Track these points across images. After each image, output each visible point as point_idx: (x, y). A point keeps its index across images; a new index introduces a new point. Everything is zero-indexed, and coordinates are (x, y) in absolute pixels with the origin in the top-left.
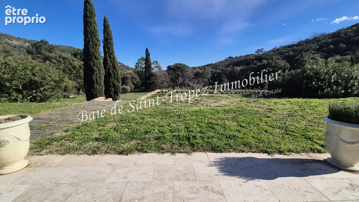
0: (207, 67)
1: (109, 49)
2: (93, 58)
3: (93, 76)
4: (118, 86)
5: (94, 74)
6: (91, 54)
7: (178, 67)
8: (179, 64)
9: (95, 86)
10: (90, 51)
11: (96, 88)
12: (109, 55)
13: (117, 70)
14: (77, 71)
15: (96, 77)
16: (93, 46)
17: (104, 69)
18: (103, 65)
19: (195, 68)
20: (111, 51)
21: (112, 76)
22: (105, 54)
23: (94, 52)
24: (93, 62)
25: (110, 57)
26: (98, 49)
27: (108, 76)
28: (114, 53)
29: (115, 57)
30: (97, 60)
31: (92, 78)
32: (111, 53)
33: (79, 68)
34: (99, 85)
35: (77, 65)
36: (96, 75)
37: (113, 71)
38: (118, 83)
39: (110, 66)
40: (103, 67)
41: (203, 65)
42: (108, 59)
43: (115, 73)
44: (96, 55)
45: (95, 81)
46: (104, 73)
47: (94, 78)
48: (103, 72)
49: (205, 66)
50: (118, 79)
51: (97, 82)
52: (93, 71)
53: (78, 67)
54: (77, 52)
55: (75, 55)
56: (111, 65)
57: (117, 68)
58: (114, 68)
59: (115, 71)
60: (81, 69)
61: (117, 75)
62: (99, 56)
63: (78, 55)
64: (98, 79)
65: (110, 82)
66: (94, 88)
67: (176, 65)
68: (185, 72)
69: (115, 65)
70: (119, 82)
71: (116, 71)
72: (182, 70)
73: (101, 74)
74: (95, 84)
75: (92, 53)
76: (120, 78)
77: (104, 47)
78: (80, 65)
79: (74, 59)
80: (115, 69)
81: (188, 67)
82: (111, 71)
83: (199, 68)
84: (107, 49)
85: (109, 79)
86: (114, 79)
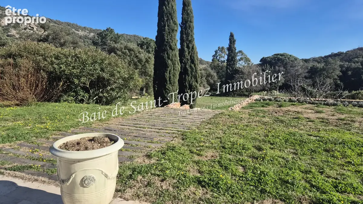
0: (330, 59)
1: (188, 35)
2: (168, 48)
3: (166, 73)
4: (196, 87)
5: (167, 70)
6: (165, 43)
7: (279, 59)
8: (281, 55)
9: (167, 87)
10: (165, 39)
11: (168, 89)
12: (187, 43)
13: (197, 65)
14: (143, 66)
15: (170, 74)
16: (169, 32)
17: (179, 63)
18: (179, 58)
19: (306, 61)
20: (190, 38)
21: (189, 72)
22: (182, 44)
23: (169, 40)
24: (167, 54)
25: (188, 47)
26: (175, 36)
27: (184, 72)
28: (194, 40)
29: (194, 47)
30: (172, 51)
31: (164, 75)
32: (190, 41)
33: (145, 62)
34: (172, 85)
35: (143, 58)
36: (170, 71)
37: (191, 67)
38: (196, 83)
39: (187, 59)
40: (179, 61)
41: (323, 56)
42: (186, 49)
43: (193, 68)
44: (172, 44)
45: (168, 79)
46: (180, 69)
47: (167, 75)
48: (178, 67)
49: (326, 57)
50: (196, 77)
51: (170, 81)
52: (166, 66)
53: (144, 60)
54: (144, 42)
55: (141, 45)
56: (189, 57)
57: (196, 62)
58: (193, 62)
59: (193, 66)
60: (147, 63)
61: (196, 71)
62: (175, 45)
63: (144, 45)
64: (172, 77)
65: (186, 81)
66: (166, 89)
67: (276, 56)
68: (291, 67)
69: (193, 57)
70: (197, 81)
71: (195, 66)
72: (286, 64)
73: (176, 70)
74: (167, 84)
75: (167, 42)
76: (199, 75)
77: (182, 33)
78: (147, 58)
79: (141, 50)
80: (194, 64)
81: (296, 59)
82: (187, 66)
83: (314, 60)
84: (185, 36)
85: (185, 77)
86: (191, 77)
